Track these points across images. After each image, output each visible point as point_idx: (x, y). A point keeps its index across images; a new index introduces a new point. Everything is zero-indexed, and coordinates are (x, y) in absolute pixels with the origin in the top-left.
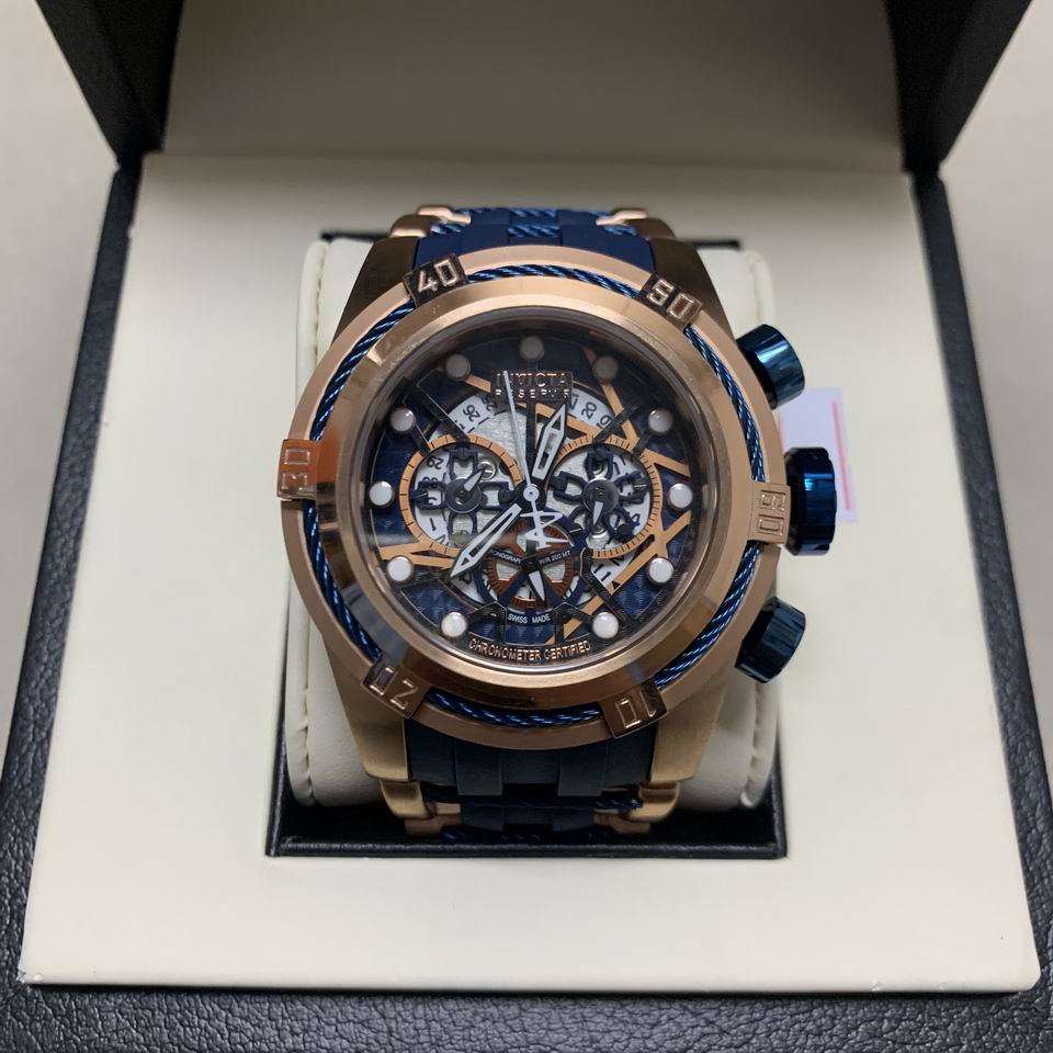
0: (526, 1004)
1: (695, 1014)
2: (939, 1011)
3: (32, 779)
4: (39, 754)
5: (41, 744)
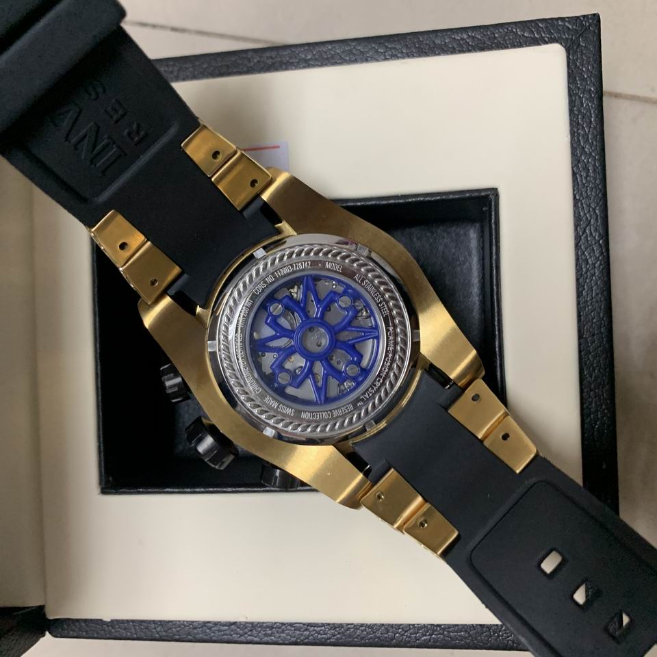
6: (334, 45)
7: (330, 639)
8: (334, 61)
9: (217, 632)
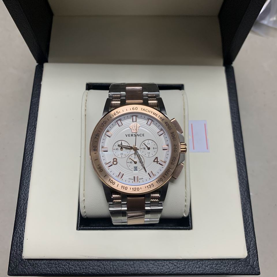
0: (135, 262)
1: (172, 264)
2: (226, 262)
3: (23, 212)
4: (24, 206)
5: (25, 204)
6: (245, 172)
7: (26, 161)
8: (239, 172)
9: (32, 121)
